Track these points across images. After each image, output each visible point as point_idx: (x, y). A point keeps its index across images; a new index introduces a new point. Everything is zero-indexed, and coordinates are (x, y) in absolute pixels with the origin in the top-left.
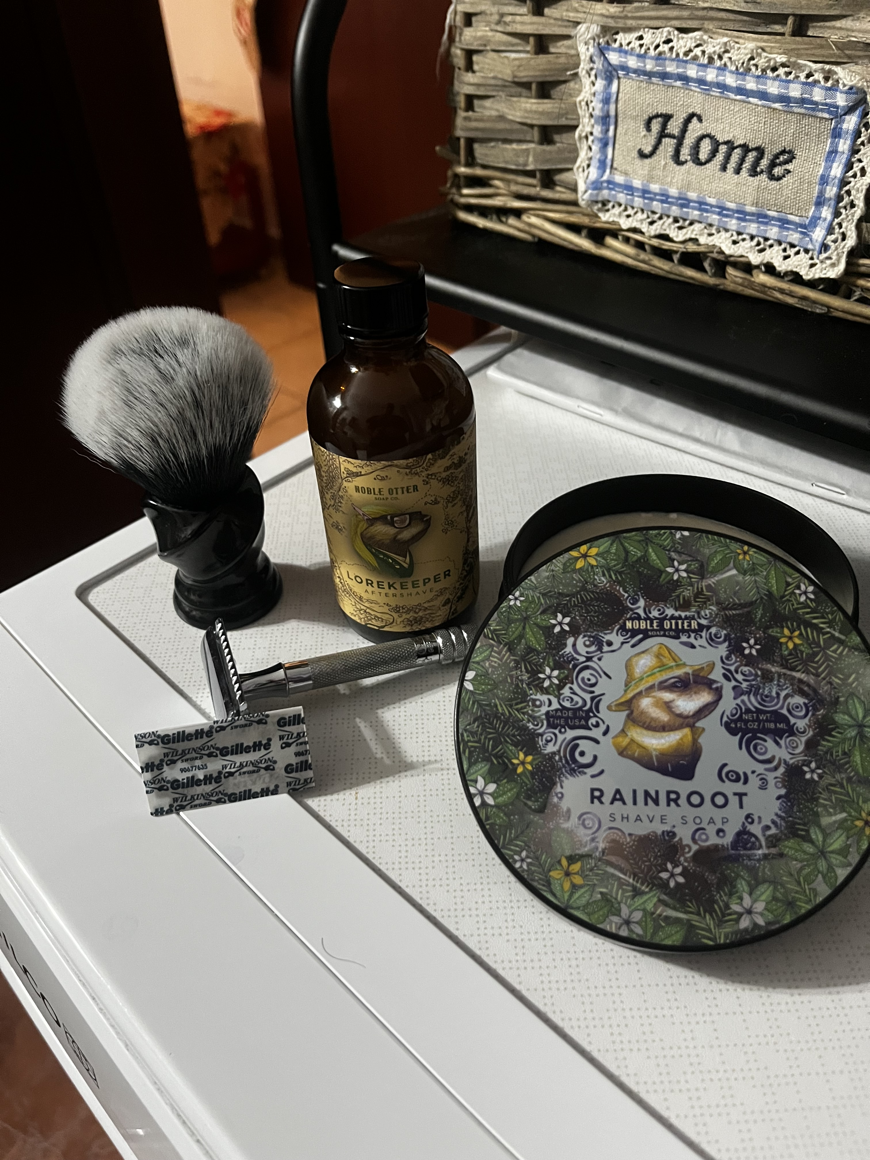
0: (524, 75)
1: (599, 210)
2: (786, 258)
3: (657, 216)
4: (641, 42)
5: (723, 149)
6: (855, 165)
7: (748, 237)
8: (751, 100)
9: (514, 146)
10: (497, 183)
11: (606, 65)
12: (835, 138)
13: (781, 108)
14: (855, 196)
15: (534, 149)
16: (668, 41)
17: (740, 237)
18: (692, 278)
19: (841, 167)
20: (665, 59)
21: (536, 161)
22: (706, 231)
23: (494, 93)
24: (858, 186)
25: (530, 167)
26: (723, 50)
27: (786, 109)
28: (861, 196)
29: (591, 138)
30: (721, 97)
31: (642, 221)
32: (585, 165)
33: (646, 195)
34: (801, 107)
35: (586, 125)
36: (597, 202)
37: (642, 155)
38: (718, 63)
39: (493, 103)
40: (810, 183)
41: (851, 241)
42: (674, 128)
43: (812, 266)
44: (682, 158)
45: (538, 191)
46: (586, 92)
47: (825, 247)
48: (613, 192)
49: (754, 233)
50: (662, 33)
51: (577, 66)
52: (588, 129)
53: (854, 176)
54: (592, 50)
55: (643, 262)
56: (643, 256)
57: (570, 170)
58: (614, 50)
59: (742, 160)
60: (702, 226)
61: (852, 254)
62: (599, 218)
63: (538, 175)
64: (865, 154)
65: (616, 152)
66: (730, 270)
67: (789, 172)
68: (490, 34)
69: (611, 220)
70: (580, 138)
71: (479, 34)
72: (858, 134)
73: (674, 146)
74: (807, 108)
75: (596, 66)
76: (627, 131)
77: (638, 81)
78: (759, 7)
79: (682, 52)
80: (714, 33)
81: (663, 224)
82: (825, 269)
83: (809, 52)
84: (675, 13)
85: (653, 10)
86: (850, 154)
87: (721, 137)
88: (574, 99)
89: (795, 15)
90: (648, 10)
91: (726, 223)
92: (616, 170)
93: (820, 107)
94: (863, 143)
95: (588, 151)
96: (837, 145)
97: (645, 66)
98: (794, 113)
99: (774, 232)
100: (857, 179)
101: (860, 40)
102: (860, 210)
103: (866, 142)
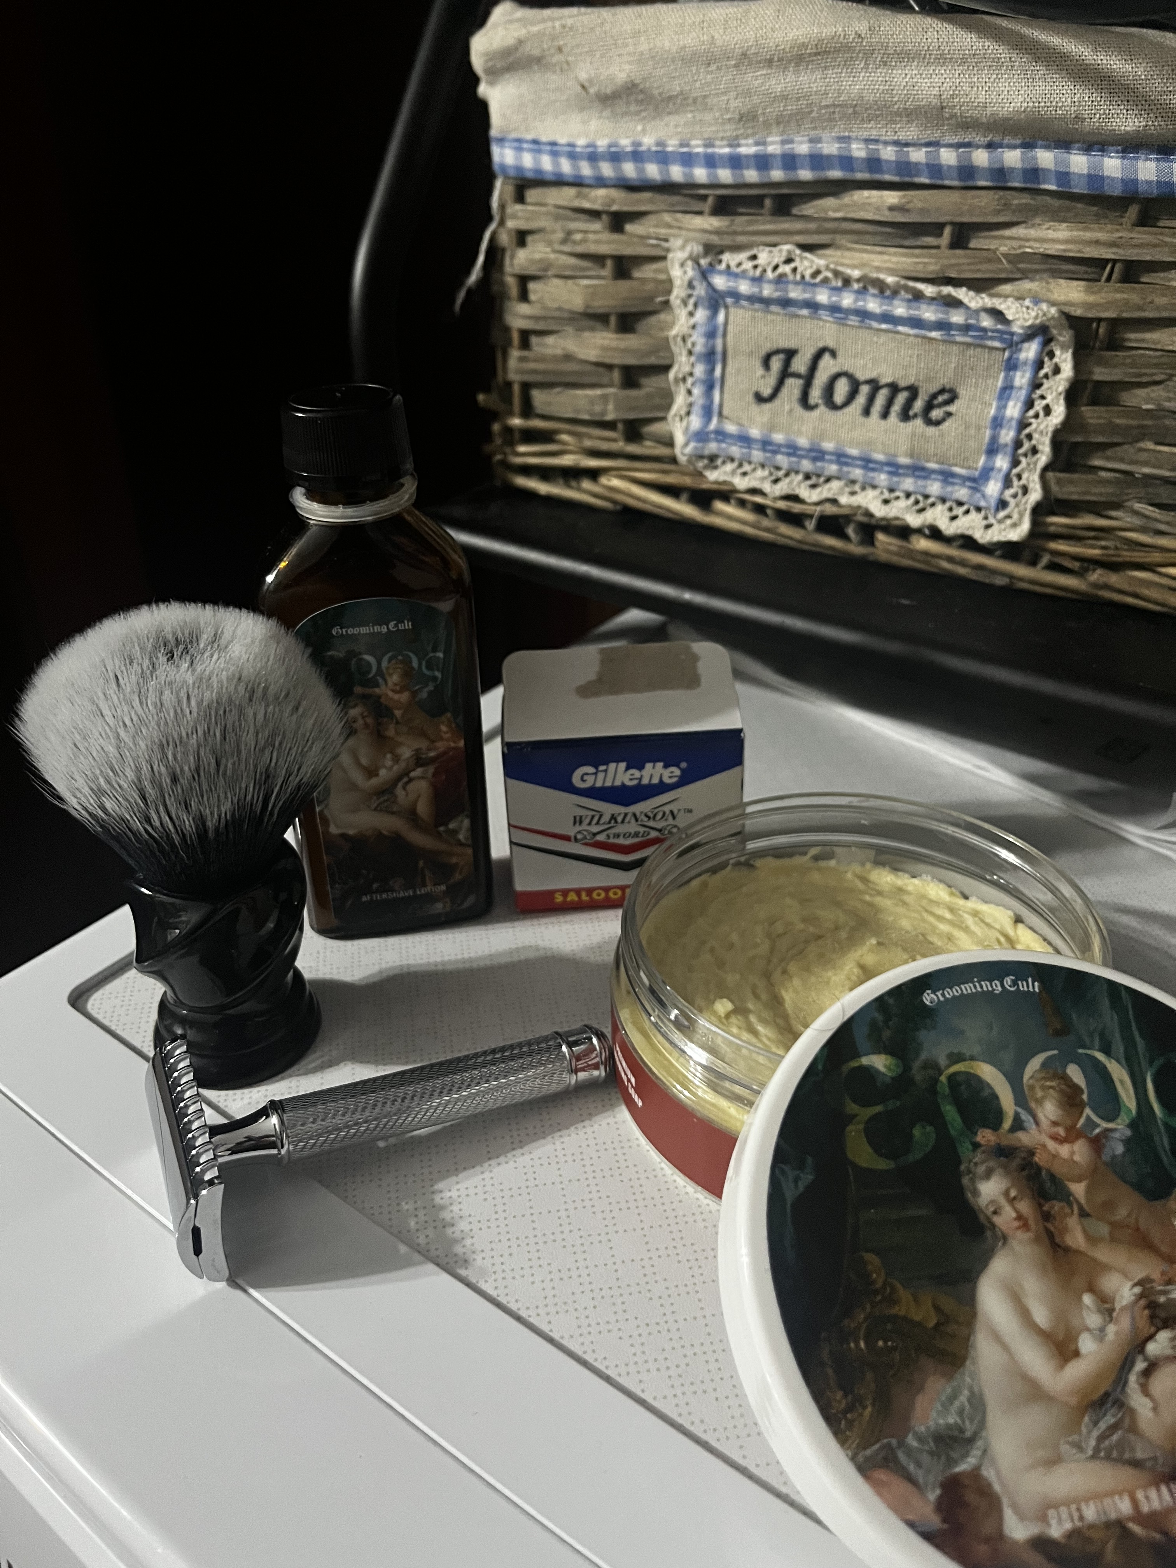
0: (600, 305)
1: (706, 467)
2: (954, 518)
3: (781, 474)
4: (756, 262)
5: (865, 389)
6: (1037, 403)
7: (902, 495)
8: (900, 328)
9: (587, 392)
10: (565, 437)
11: (710, 290)
12: (1010, 370)
13: (939, 338)
14: (1038, 441)
15: (615, 395)
16: (789, 261)
17: (893, 495)
18: (832, 548)
19: (1019, 405)
20: (787, 282)
21: (617, 408)
22: (847, 490)
23: (559, 328)
24: (1042, 427)
25: (610, 416)
27: (946, 338)
28: (1047, 440)
29: (690, 381)
30: (858, 327)
31: (763, 479)
32: (683, 412)
33: (768, 448)
34: (966, 335)
35: (682, 363)
36: (701, 457)
37: (760, 399)
38: (856, 285)
39: (556, 339)
40: (979, 428)
41: (1036, 495)
42: (800, 365)
43: (988, 527)
44: (812, 401)
45: (620, 445)
46: (683, 325)
47: (1002, 504)
48: (724, 445)
49: (910, 489)
50: (780, 251)
51: (669, 292)
52: (687, 369)
54: (690, 273)
55: (766, 530)
56: (766, 522)
57: (663, 419)
58: (720, 273)
59: (890, 402)
60: (842, 482)
61: (1038, 511)
62: (705, 477)
63: (620, 426)
64: (1049, 388)
65: (726, 396)
66: (881, 537)
67: (949, 414)
68: (552, 256)
69: (722, 478)
70: (677, 380)
71: (537, 256)
72: (1039, 365)
73: (801, 388)
74: (972, 336)
75: (696, 293)
76: (739, 371)
77: (752, 310)
78: (907, 215)
79: (808, 274)
80: (849, 249)
81: (791, 483)
82: (1004, 530)
83: (973, 267)
84: (798, 225)
85: (770, 222)
86: (1030, 388)
87: (861, 376)
88: (666, 333)
89: (953, 224)
90: (764, 223)
91: (873, 478)
92: (727, 418)
93: (990, 334)
94: (1046, 376)
95: (687, 396)
96: (1012, 380)
97: (761, 292)
98: (956, 343)
99: (935, 488)
100: (1039, 420)
101: (1037, 251)
102: (1044, 457)
103: (1050, 374)
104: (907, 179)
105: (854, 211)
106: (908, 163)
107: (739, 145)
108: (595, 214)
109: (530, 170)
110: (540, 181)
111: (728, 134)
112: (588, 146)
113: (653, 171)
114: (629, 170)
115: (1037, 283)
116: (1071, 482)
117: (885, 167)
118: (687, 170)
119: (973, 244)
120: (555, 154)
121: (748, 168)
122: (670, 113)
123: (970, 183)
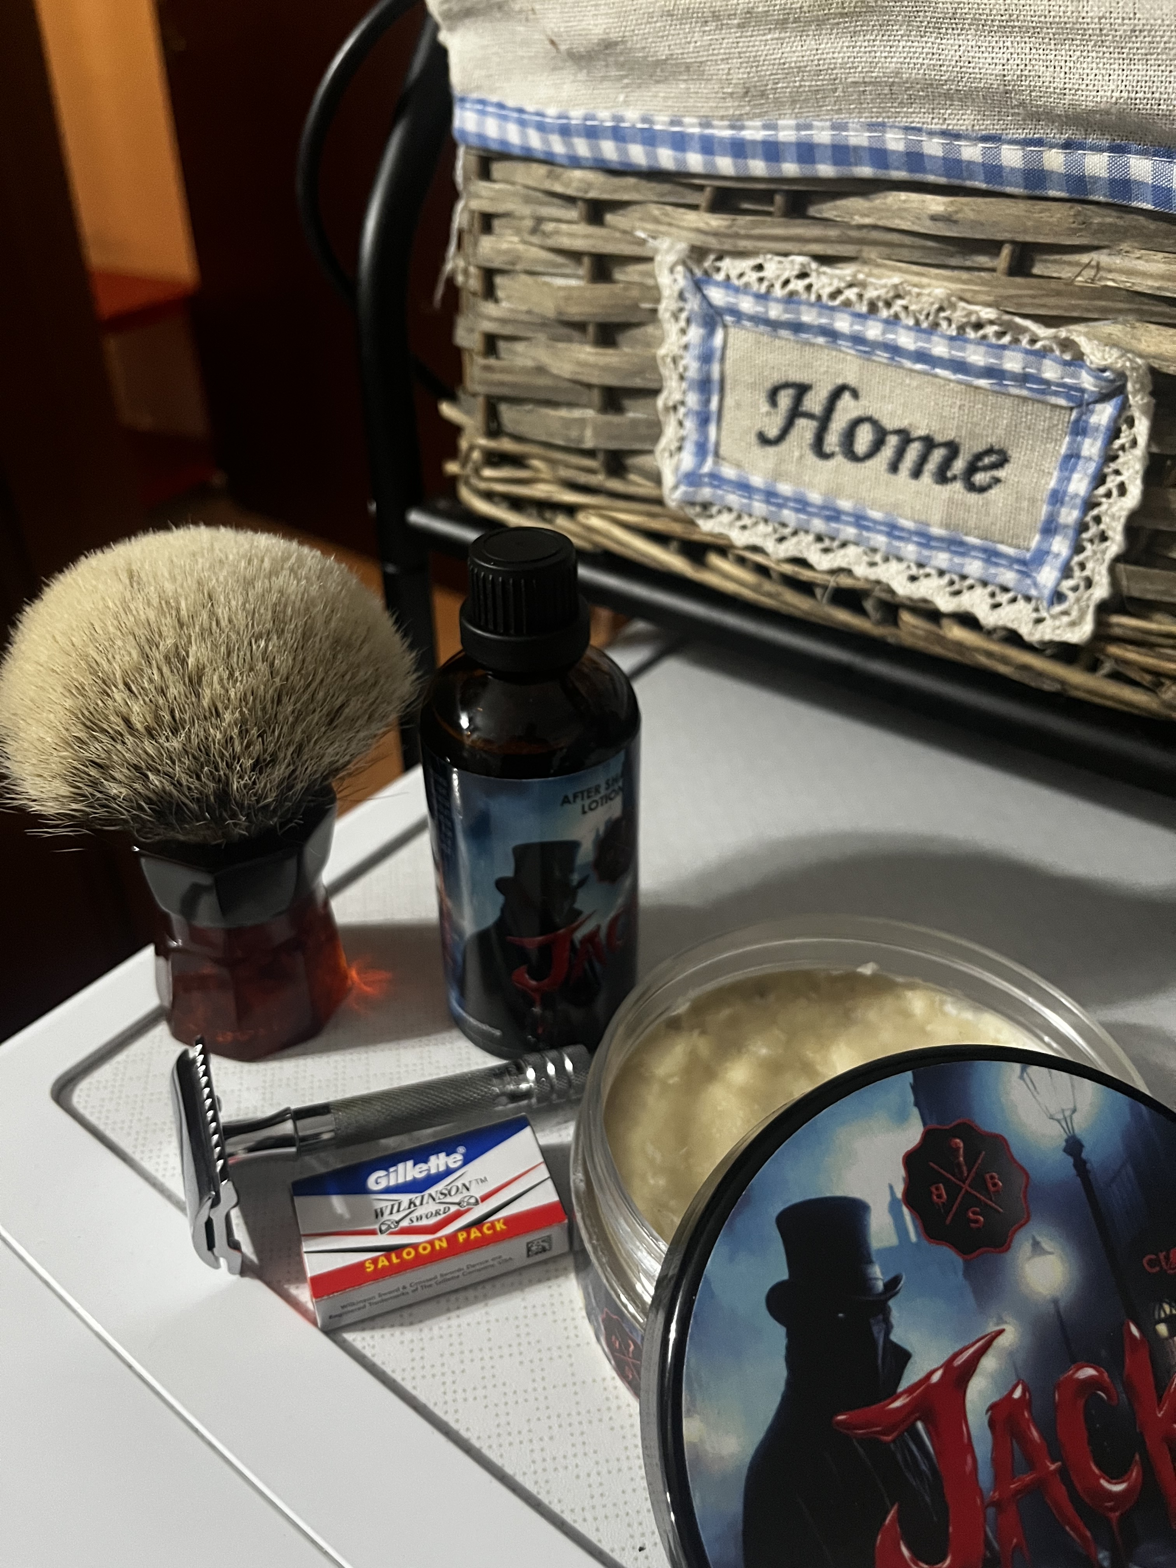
0: (575, 312)
1: (699, 515)
2: (996, 606)
3: (787, 531)
4: (761, 274)
5: (893, 441)
6: (1110, 479)
7: (933, 572)
8: (938, 371)
9: (563, 413)
10: (536, 463)
11: (705, 305)
12: (1077, 434)
13: (988, 387)
14: (1107, 525)
15: (593, 417)
16: (803, 275)
17: (921, 572)
18: (846, 625)
19: (1087, 479)
21: (597, 436)
22: (866, 559)
23: (529, 334)
24: (1114, 509)
25: (588, 444)
26: (891, 294)
27: (997, 388)
28: (1119, 526)
29: (682, 410)
30: (887, 365)
31: (766, 536)
32: (674, 445)
33: (773, 500)
34: (1022, 386)
35: (673, 389)
36: (693, 504)
37: (764, 440)
38: (884, 313)
39: (526, 347)
40: (1033, 501)
41: (1101, 591)
42: (814, 403)
43: (1039, 621)
44: (827, 449)
45: (599, 479)
46: (672, 344)
47: (1058, 597)
48: (720, 492)
49: (944, 565)
50: (793, 262)
51: (657, 300)
52: (677, 397)
53: (1108, 495)
54: (682, 281)
55: (769, 595)
56: (768, 586)
57: (650, 452)
58: (718, 284)
59: (923, 460)
60: (860, 550)
61: (1103, 609)
62: (697, 526)
63: (601, 456)
64: (1124, 463)
65: (724, 433)
66: (906, 617)
67: (997, 481)
68: (521, 247)
69: (717, 530)
70: (666, 408)
71: (505, 246)
72: (1115, 433)
73: (814, 431)
74: (1030, 389)
75: (688, 306)
76: (738, 405)
77: (756, 332)
78: (954, 228)
79: (825, 292)
80: (878, 266)
81: (799, 543)
82: (1059, 628)
83: (1037, 301)
84: (816, 231)
85: (779, 225)
86: (1101, 461)
87: (889, 424)
88: (653, 351)
89: (1013, 242)
90: (773, 225)
91: (899, 548)
92: (724, 459)
93: (1053, 388)
94: (1123, 448)
95: (678, 428)
96: (1080, 446)
97: (767, 312)
98: (1010, 395)
99: (974, 567)
100: (1111, 500)
101: (1122, 286)
102: (1115, 545)
103: (1127, 445)
104: (956, 182)
105: (887, 218)
106: (959, 162)
107: (742, 128)
108: (570, 200)
109: (494, 140)
110: (505, 155)
111: (731, 112)
112: (560, 117)
113: (637, 154)
114: (609, 150)
115: (1120, 327)
116: (1146, 577)
117: (928, 165)
118: (679, 155)
119: (1036, 271)
120: (522, 123)
121: (754, 157)
122: (658, 82)
123: (1038, 193)
